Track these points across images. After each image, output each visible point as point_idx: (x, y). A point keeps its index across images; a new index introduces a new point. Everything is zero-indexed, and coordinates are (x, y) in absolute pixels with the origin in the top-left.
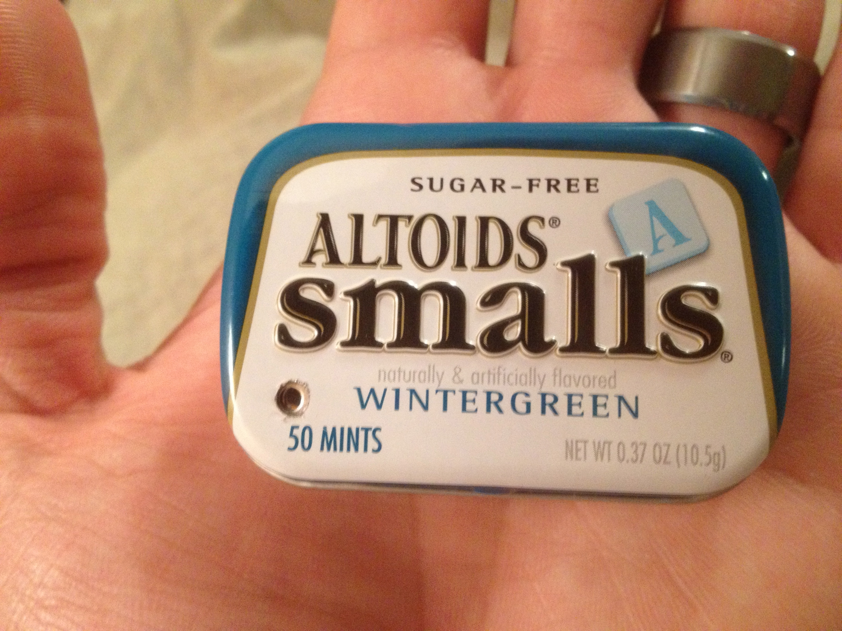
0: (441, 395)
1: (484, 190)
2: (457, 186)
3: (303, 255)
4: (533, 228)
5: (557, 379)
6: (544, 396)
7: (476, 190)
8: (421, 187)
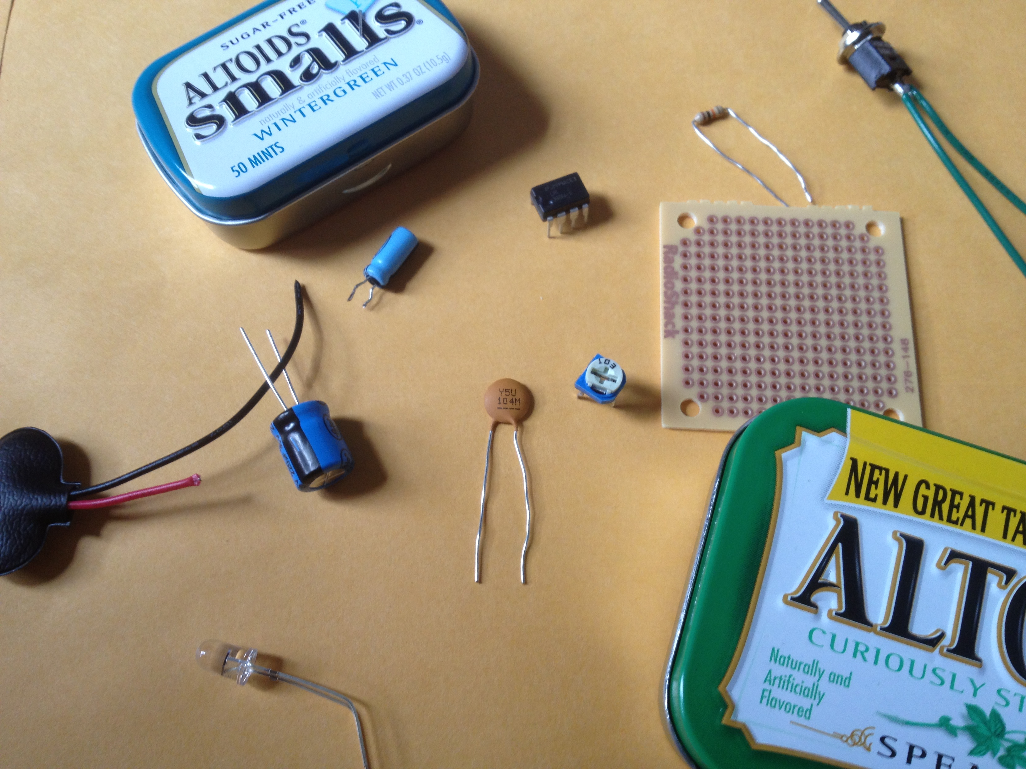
0: (298, 113)
1: (260, 30)
2: (245, 36)
3: (186, 102)
4: (295, 30)
5: (350, 74)
6: (348, 84)
7: (255, 33)
8: (228, 47)
